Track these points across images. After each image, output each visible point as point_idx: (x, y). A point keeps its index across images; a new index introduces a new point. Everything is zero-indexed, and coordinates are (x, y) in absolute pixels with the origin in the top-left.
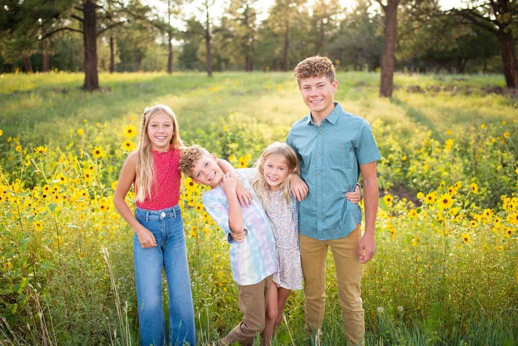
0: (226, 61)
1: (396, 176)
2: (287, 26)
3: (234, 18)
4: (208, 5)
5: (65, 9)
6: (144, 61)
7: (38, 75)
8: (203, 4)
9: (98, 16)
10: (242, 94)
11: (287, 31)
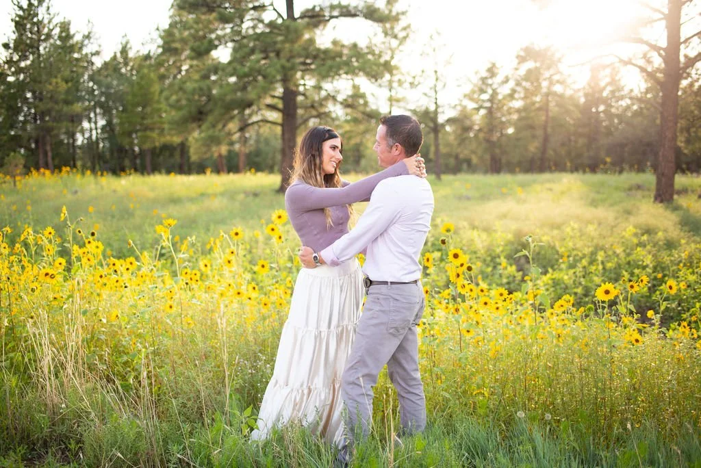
0: (469, 162)
1: (642, 297)
2: (547, 116)
3: (475, 106)
4: (437, 89)
5: (259, 97)
6: (363, 162)
7: (232, 177)
8: (431, 88)
9: (299, 105)
10: (468, 198)
11: (546, 122)
